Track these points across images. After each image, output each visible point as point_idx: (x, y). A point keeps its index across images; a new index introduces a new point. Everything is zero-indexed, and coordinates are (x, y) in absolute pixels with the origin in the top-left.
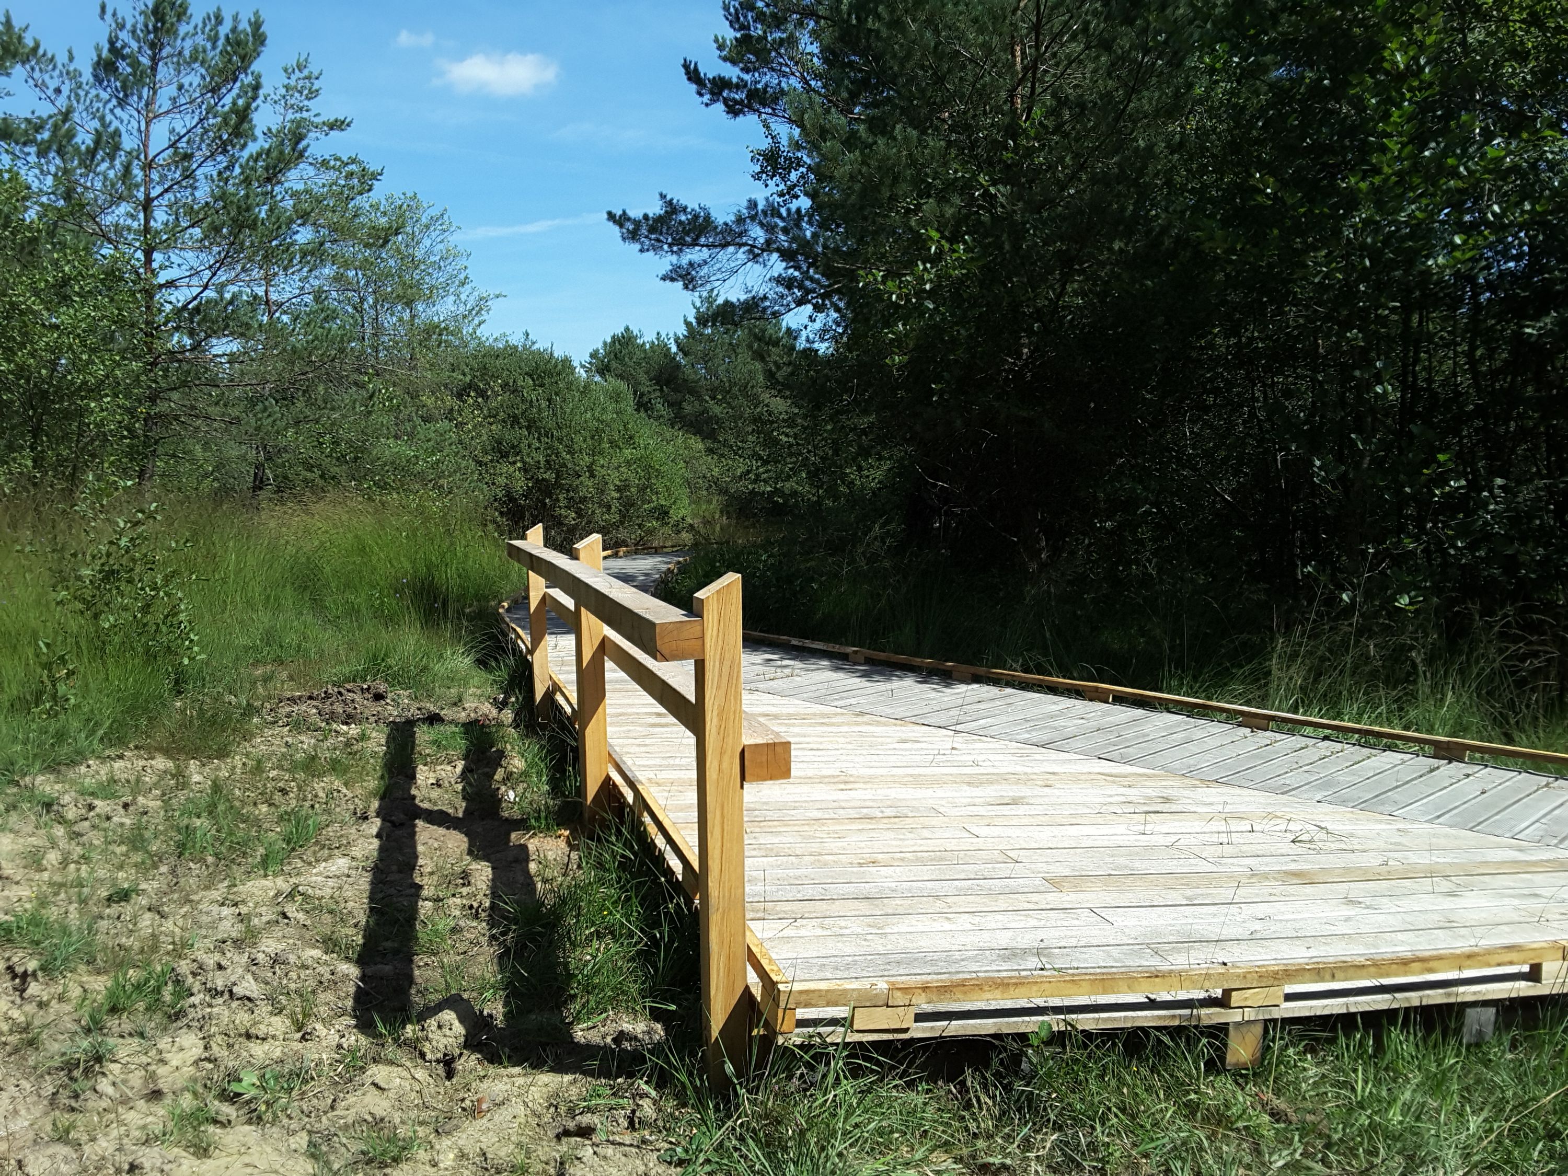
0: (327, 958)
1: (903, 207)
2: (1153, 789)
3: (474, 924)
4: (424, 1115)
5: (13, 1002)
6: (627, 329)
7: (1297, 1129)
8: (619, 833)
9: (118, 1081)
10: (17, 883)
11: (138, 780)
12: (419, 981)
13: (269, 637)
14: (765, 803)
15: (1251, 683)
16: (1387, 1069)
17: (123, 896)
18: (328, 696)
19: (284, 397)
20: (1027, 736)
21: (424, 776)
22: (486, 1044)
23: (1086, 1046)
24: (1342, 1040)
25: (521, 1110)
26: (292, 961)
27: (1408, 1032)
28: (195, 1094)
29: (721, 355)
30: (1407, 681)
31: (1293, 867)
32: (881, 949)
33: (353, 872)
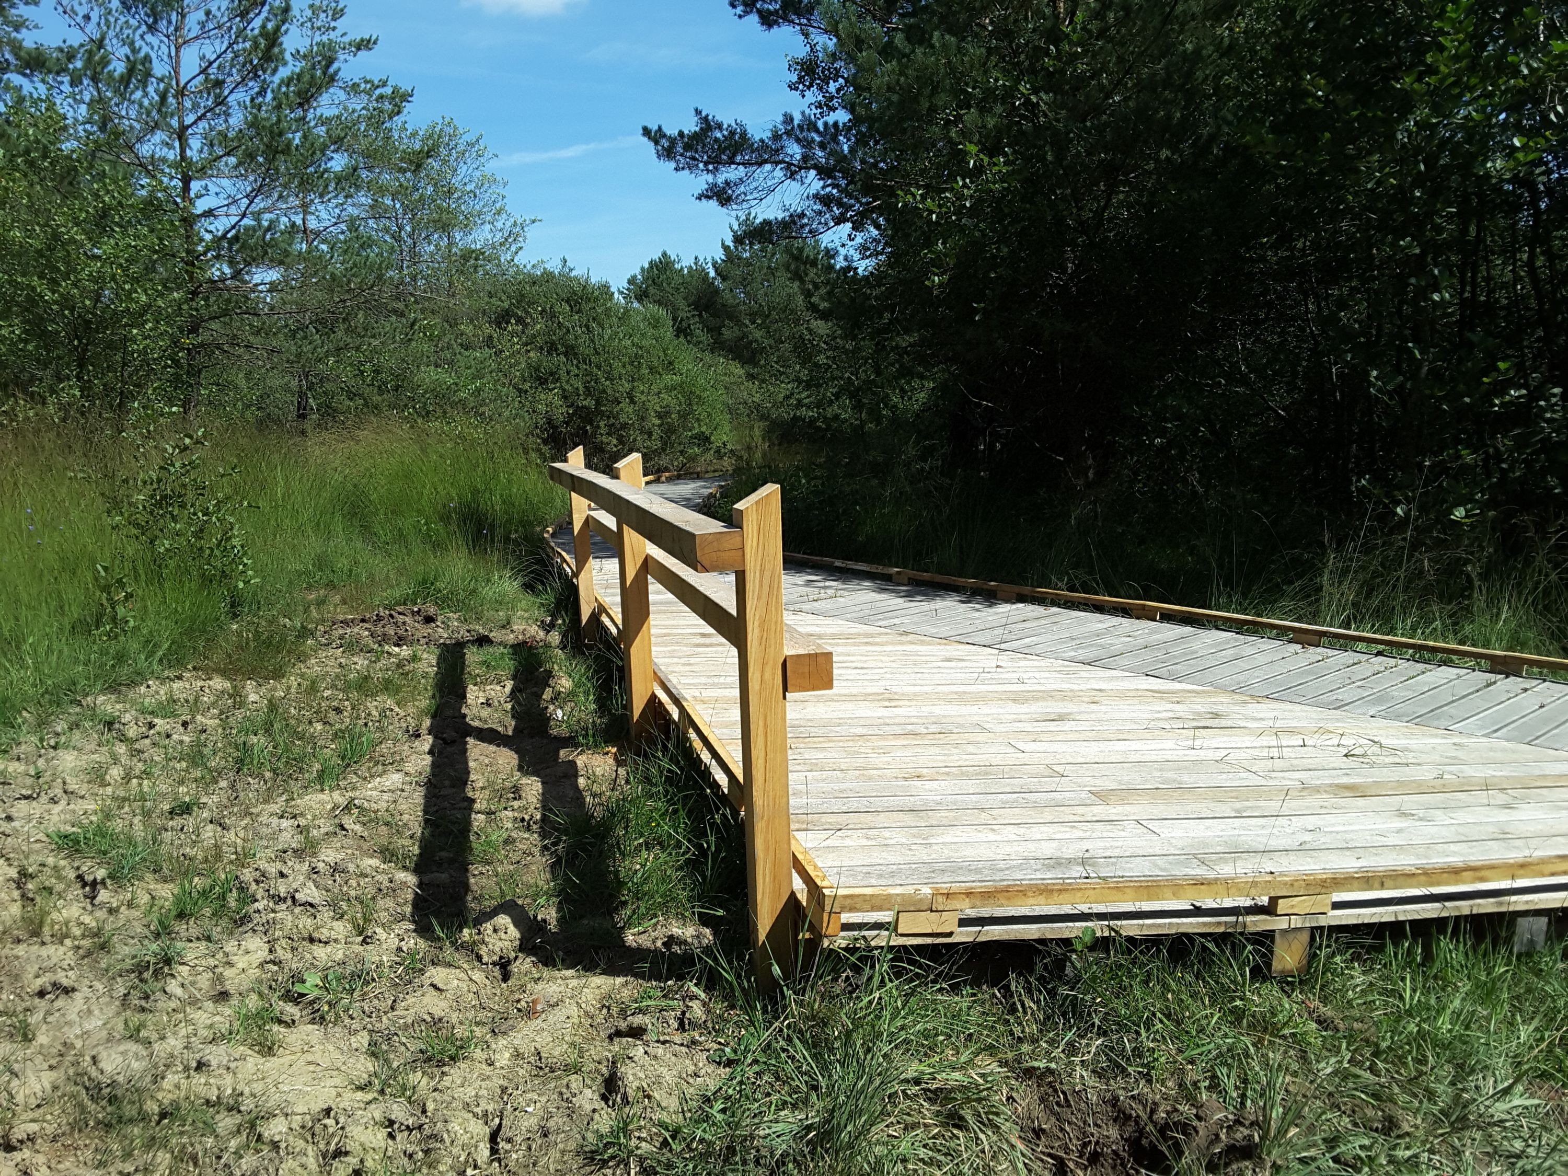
0: (386, 867)
1: (942, 119)
2: (1201, 705)
3: (526, 835)
4: (481, 1016)
5: (84, 908)
6: (664, 254)
7: (1345, 1037)
8: (665, 748)
9: (186, 982)
10: (82, 797)
11: (196, 700)
12: (475, 888)
13: (321, 562)
14: (809, 720)
15: (1303, 599)
16: (1435, 977)
17: (186, 809)
18: (379, 618)
19: (325, 325)
20: (1073, 654)
21: (474, 695)
22: (540, 947)
23: (1130, 952)
24: (1390, 949)
25: (574, 1011)
26: (351, 870)
27: (1458, 941)
28: (260, 994)
29: (759, 280)
30: (1462, 596)
31: (1345, 780)
32: (926, 858)
33: (407, 787)
